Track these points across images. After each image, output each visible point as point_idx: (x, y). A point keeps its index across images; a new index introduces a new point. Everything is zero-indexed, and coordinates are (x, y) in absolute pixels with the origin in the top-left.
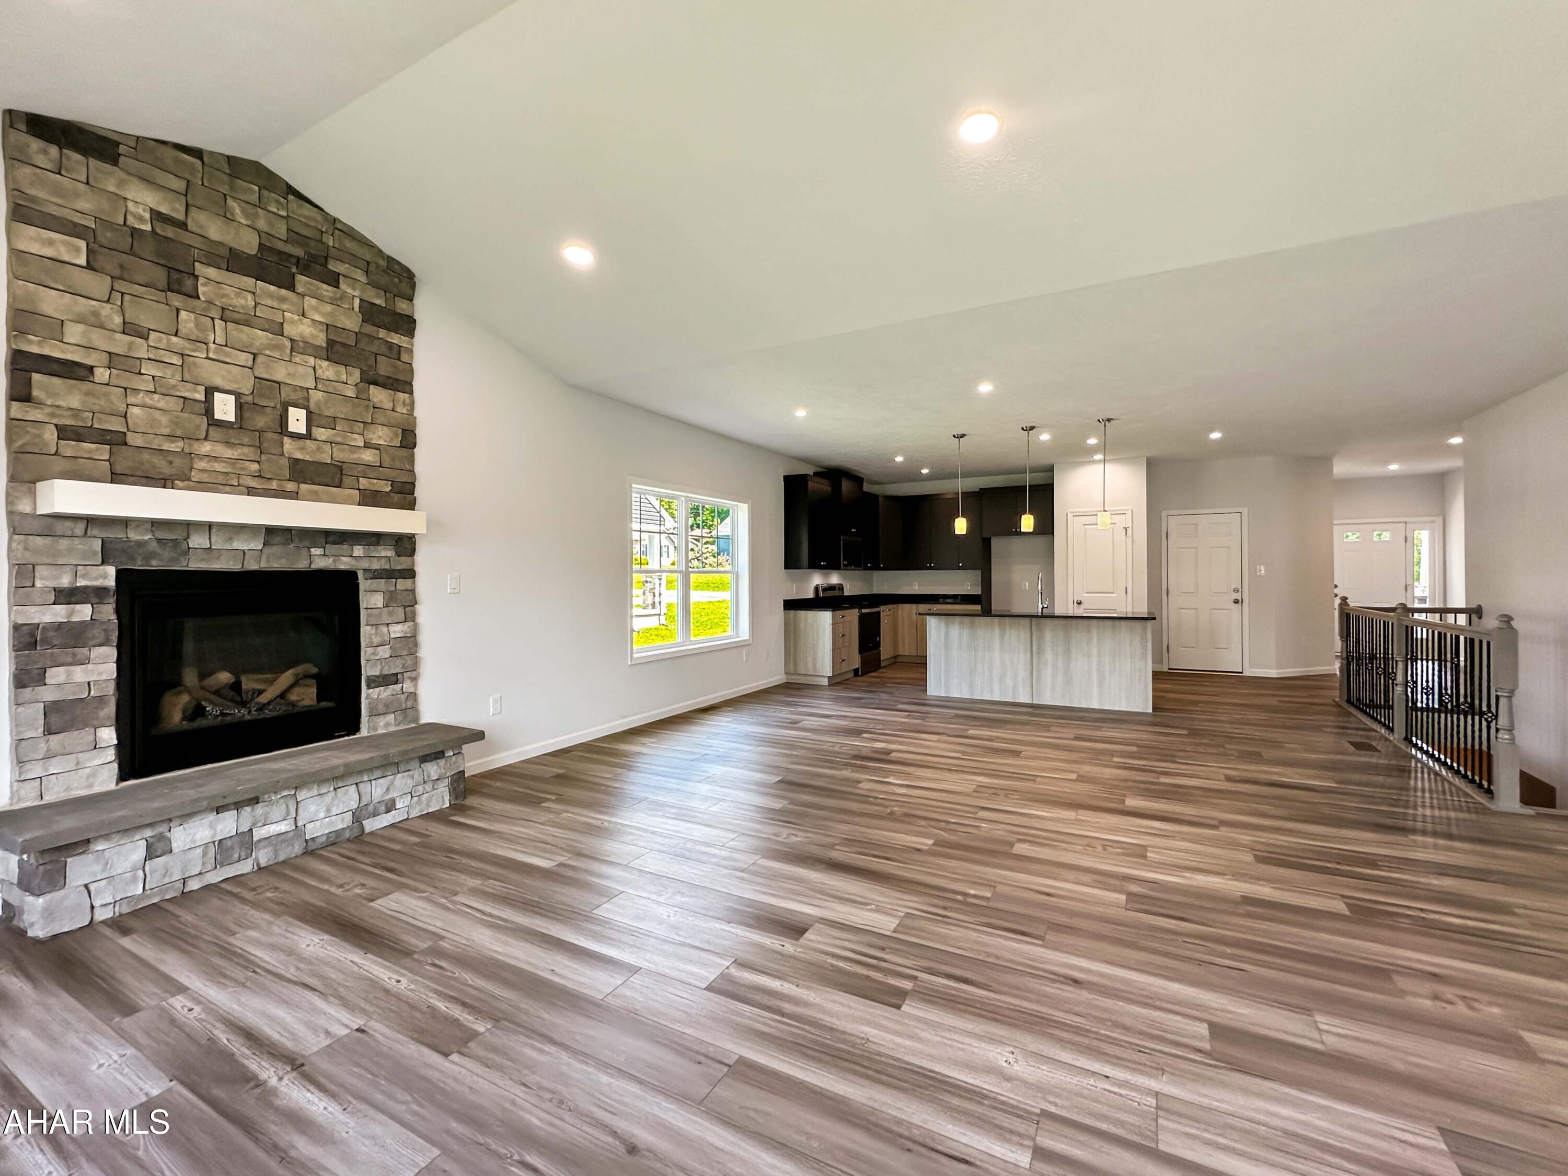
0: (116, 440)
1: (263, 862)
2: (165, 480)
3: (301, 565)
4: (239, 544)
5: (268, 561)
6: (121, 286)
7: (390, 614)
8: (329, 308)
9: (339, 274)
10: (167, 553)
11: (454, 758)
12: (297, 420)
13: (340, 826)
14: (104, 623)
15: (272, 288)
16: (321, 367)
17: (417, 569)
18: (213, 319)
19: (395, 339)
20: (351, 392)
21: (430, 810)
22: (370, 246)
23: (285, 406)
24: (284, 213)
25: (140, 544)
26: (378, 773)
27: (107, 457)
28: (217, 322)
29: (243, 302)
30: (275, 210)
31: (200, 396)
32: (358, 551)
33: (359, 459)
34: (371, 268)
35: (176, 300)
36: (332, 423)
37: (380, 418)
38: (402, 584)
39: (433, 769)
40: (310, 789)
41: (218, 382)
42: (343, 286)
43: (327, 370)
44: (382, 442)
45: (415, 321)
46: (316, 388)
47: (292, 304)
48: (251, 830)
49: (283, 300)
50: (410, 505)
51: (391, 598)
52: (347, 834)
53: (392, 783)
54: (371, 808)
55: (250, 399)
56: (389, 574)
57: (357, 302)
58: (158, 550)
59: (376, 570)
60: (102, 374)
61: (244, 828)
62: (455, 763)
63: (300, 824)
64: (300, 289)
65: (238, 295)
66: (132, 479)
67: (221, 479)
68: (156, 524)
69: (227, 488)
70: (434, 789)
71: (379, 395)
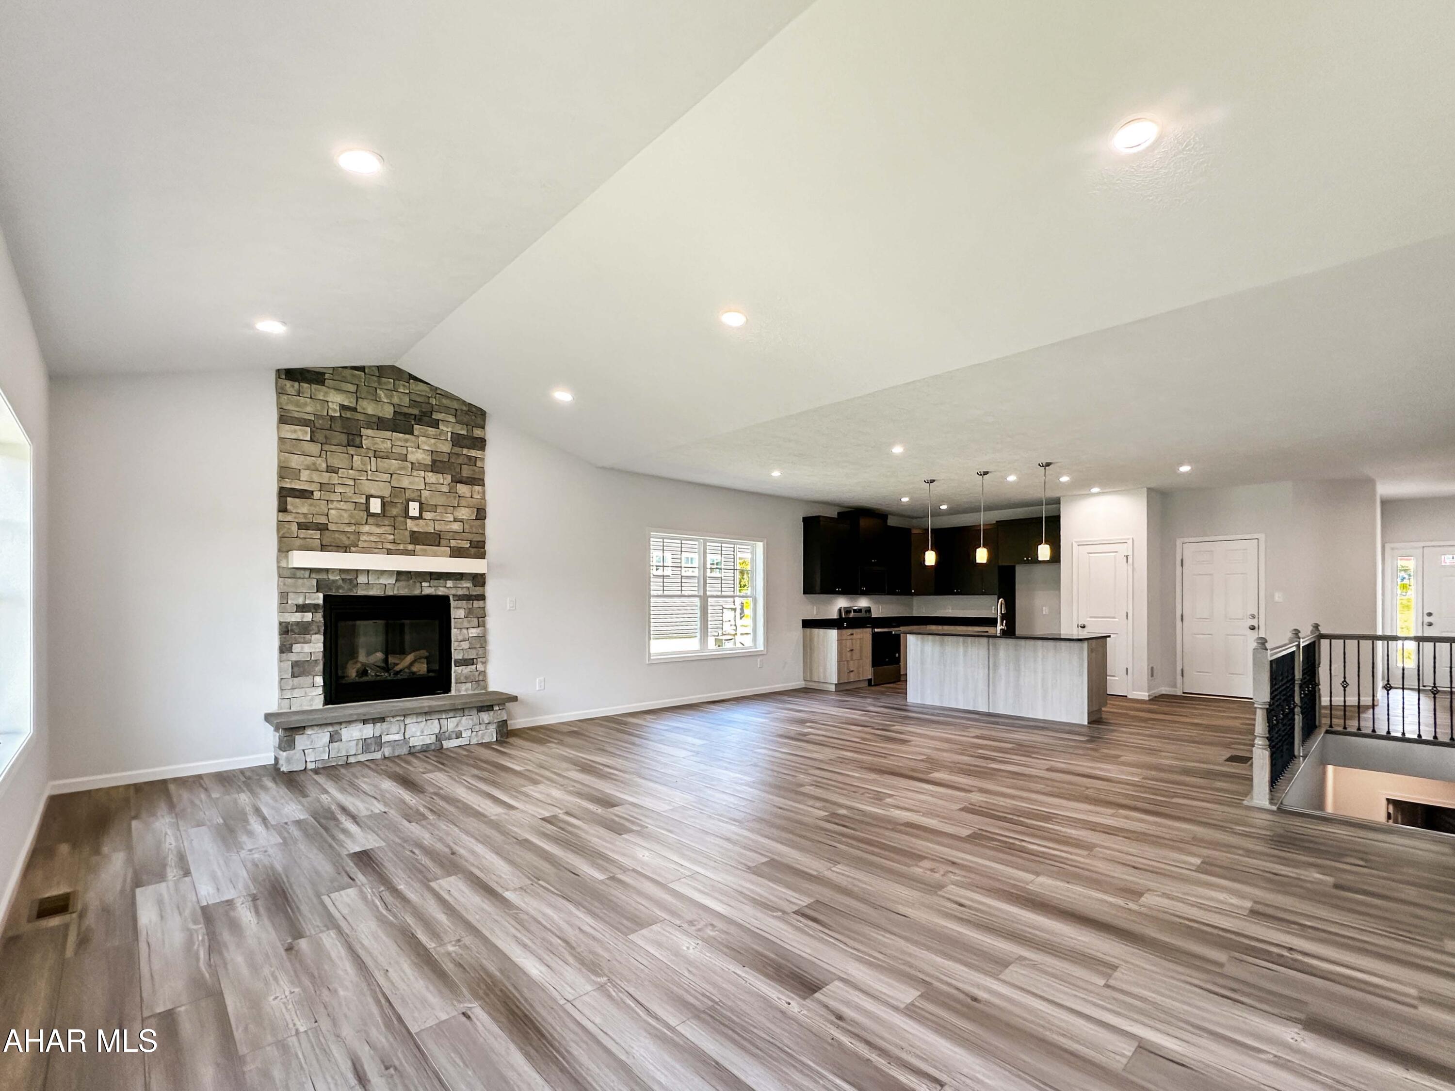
0: (322, 528)
1: (387, 755)
2: (346, 547)
3: (417, 592)
4: (383, 581)
5: (398, 590)
6: (326, 447)
7: (469, 622)
8: (433, 441)
9: (439, 420)
10: (346, 586)
11: (499, 712)
12: (414, 509)
13: (429, 742)
14: (316, 622)
15: (401, 435)
16: (428, 476)
17: (487, 595)
18: (370, 458)
19: (473, 453)
20: (445, 489)
21: (484, 741)
22: (458, 399)
23: (408, 501)
24: (408, 392)
25: (334, 581)
26: (451, 714)
27: (319, 537)
28: (372, 458)
29: (385, 445)
30: (402, 391)
31: (364, 501)
32: (450, 584)
33: (451, 528)
34: (458, 413)
35: (352, 450)
36: (434, 508)
37: (463, 502)
38: (477, 604)
39: (485, 717)
40: (412, 718)
41: (373, 492)
42: (441, 427)
43: (432, 477)
44: (464, 517)
45: (485, 441)
46: (425, 489)
47: (413, 442)
48: (381, 736)
49: (406, 441)
50: (482, 556)
51: (470, 613)
52: (433, 747)
53: (460, 721)
54: (447, 734)
55: (389, 499)
56: (468, 598)
57: (449, 434)
58: (343, 585)
59: (460, 595)
60: (317, 495)
61: (377, 734)
62: (500, 714)
63: (407, 737)
64: (416, 433)
65: (383, 442)
66: (330, 548)
67: (373, 545)
68: (342, 571)
69: (377, 550)
70: (486, 729)
71: (462, 489)
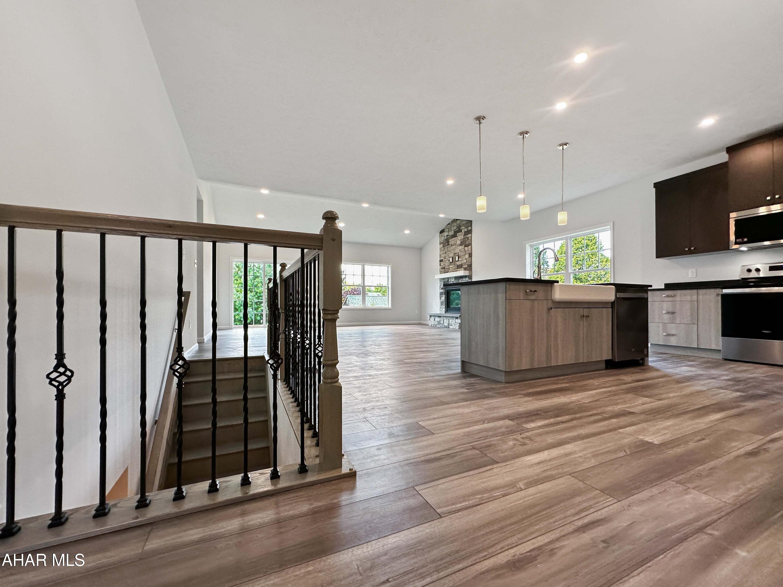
0: (444, 268)
6: (445, 248)
8: (461, 236)
9: (462, 229)
19: (469, 236)
20: (463, 250)
23: (456, 256)
24: (456, 224)
25: (446, 281)
31: (450, 259)
32: (464, 279)
33: (464, 262)
35: (448, 246)
37: (466, 253)
41: (451, 256)
43: (460, 247)
46: (459, 252)
49: (456, 239)
57: (464, 232)
64: (458, 236)
65: (452, 242)
67: (451, 270)
68: (446, 278)
71: (466, 248)
